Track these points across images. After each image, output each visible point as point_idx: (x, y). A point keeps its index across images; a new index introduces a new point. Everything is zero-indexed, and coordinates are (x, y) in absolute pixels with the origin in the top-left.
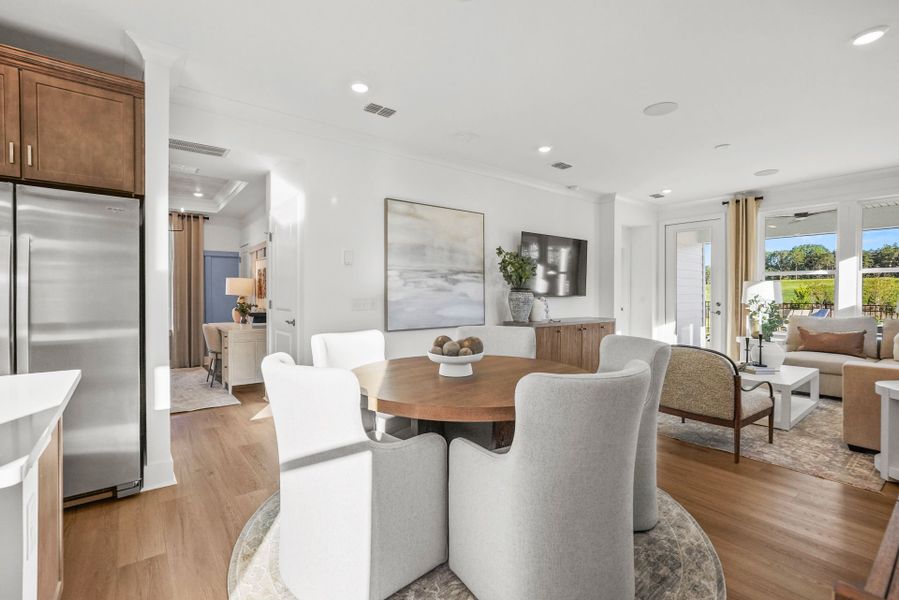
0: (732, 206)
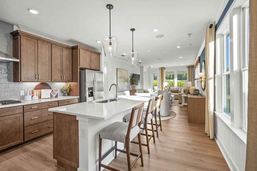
0: (161, 69)
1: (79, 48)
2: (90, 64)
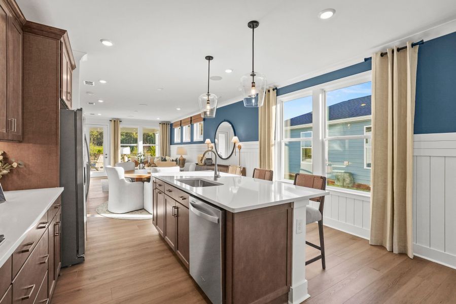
0: (113, 121)
1: (62, 39)
2: (67, 92)
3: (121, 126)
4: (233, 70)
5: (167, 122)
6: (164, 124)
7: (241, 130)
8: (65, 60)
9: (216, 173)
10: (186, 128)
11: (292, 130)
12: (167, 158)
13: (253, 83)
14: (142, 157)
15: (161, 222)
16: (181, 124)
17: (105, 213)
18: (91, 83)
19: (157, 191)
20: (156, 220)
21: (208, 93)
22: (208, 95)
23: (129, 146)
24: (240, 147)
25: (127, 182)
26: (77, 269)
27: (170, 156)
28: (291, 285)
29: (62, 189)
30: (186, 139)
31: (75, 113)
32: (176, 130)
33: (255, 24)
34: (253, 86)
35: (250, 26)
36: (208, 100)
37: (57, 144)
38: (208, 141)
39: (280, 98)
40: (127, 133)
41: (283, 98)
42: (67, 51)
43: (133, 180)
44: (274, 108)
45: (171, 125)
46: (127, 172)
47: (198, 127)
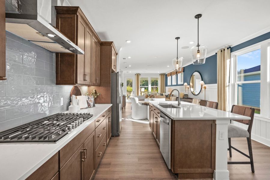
0: (137, 75)
1: (112, 45)
2: (114, 65)
3: (140, 77)
4: (194, 42)
5: (163, 74)
6: (162, 75)
7: (206, 77)
8: (113, 52)
9: (179, 102)
10: (174, 77)
11: (245, 76)
12: (164, 94)
13: (198, 50)
14: (150, 93)
15: (152, 126)
16: (171, 74)
17: (130, 119)
18: (125, 59)
19: (151, 109)
20: (150, 124)
21: (177, 58)
22: (177, 59)
23: (144, 87)
24: (205, 88)
25: (140, 105)
26: (117, 138)
27: (165, 93)
28: (215, 169)
29: (112, 105)
30: (174, 83)
31: (116, 74)
32: (168, 78)
33: (199, 16)
34: (198, 53)
35: (196, 18)
36: (177, 62)
37: (110, 87)
38: (186, 84)
39: (233, 53)
40: (146, 80)
41: (236, 53)
42: (114, 49)
43: (143, 104)
44: (228, 61)
45: (166, 75)
46: (140, 100)
47: (180, 76)
